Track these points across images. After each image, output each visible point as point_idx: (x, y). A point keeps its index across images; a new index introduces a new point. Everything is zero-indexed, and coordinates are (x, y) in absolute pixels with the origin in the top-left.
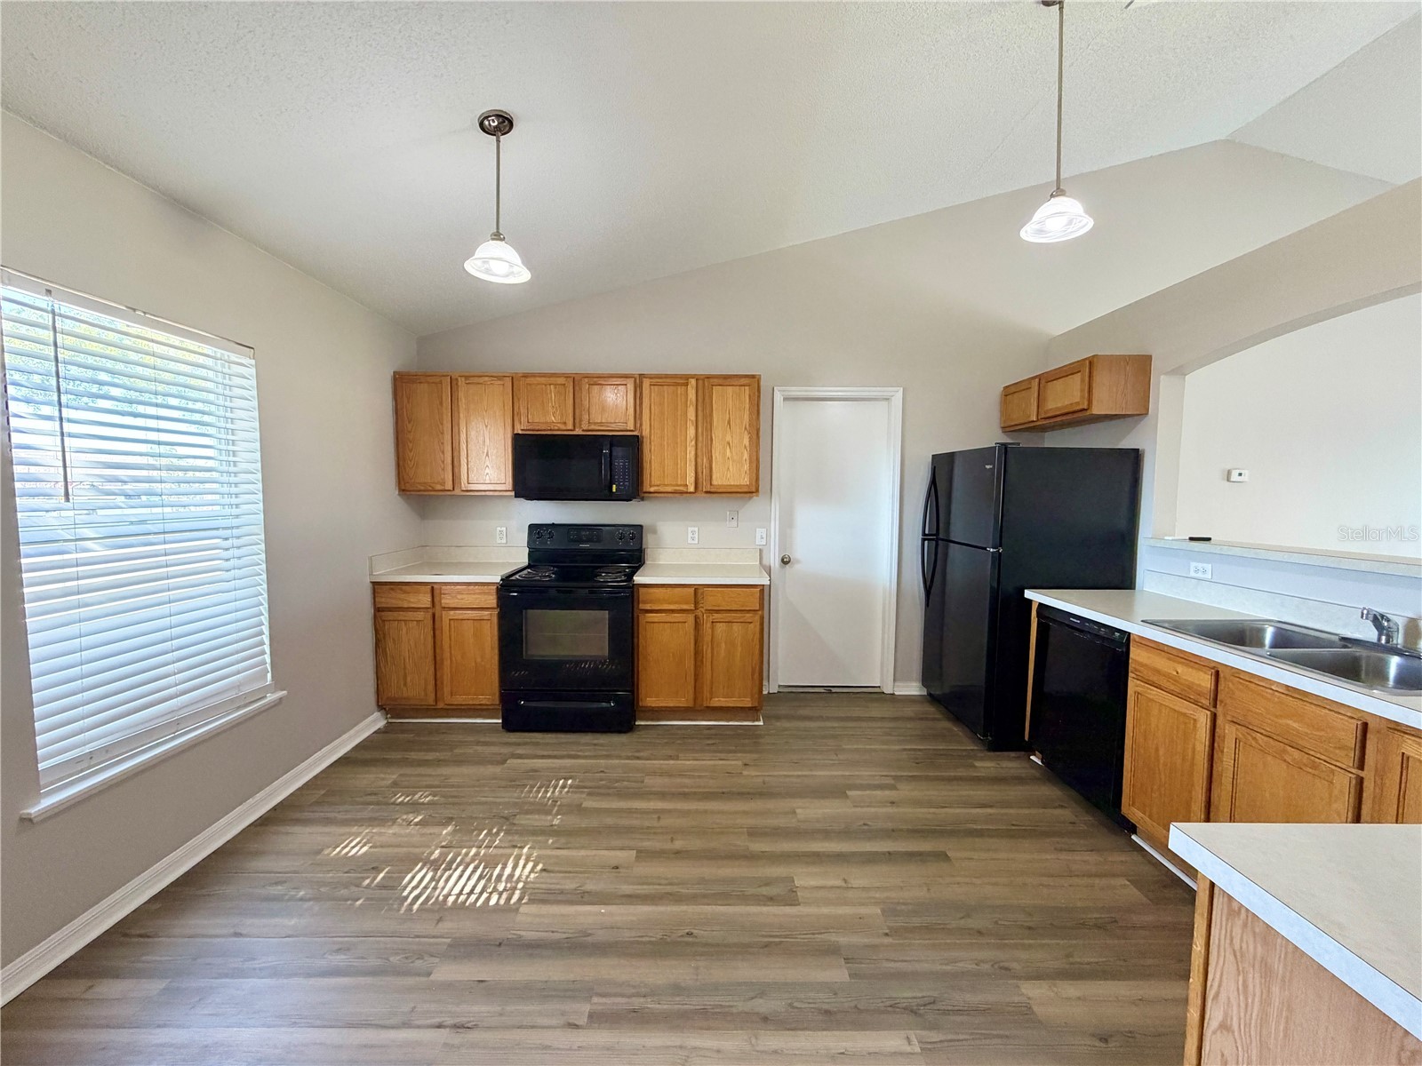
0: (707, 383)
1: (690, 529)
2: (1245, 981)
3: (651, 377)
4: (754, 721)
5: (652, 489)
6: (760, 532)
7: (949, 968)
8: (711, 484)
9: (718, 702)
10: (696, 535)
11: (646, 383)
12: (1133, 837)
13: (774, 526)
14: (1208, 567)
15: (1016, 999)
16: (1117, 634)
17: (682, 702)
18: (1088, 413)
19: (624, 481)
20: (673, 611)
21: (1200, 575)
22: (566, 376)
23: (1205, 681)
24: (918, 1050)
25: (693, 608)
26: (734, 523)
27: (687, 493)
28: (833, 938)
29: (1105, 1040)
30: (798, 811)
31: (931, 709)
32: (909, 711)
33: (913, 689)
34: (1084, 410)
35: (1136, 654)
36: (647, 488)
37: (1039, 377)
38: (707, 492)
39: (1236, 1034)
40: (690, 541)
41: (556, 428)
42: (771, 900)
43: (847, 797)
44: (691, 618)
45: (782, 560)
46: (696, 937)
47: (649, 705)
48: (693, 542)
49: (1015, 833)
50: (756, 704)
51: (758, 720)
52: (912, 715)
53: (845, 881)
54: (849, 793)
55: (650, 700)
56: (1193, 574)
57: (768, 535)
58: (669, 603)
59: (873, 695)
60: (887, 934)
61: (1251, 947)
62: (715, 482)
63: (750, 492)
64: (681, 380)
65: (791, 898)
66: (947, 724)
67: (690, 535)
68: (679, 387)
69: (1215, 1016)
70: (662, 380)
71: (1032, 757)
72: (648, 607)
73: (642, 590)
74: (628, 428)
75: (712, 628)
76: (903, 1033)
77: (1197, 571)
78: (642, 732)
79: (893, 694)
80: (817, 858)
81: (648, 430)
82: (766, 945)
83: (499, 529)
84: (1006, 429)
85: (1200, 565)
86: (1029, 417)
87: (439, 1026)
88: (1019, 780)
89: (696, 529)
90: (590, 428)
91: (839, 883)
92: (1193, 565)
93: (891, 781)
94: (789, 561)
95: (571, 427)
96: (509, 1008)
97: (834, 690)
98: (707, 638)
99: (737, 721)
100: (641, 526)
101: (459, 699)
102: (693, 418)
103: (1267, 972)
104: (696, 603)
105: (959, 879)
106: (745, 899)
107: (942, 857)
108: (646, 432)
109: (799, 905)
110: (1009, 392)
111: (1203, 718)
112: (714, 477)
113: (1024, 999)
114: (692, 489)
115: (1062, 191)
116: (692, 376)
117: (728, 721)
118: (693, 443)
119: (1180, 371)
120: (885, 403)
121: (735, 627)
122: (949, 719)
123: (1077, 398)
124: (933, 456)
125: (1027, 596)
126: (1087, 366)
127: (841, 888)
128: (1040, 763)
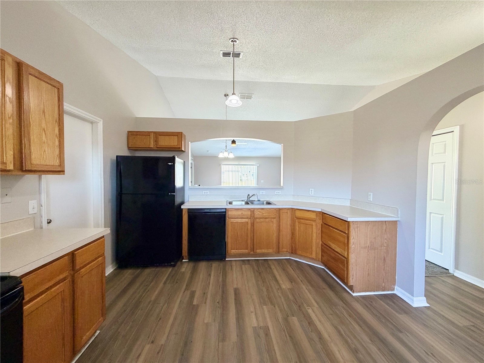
0: (22, 67)
6: (32, 204)
8: (30, 164)
12: (226, 259)
13: (44, 197)
14: (208, 191)
15: (287, 290)
20: (51, 288)
21: (206, 194)
23: (249, 213)
26: (8, 199)
27: (6, 171)
29: (292, 282)
34: (180, 148)
35: (229, 213)
37: (153, 132)
38: (24, 170)
39: (355, 238)
45: (47, 222)
53: (252, 312)
54: (194, 304)
56: (204, 194)
57: (39, 206)
60: (274, 306)
62: (33, 162)
63: (61, 171)
69: (352, 238)
71: (183, 261)
76: (307, 309)
77: (205, 193)
80: (240, 318)
82: (291, 337)
84: (129, 148)
86: (150, 146)
92: (204, 191)
93: (188, 293)
103: (357, 227)
105: (247, 288)
109: (268, 327)
110: (131, 135)
111: (249, 221)
112: (33, 157)
114: (11, 167)
120: (91, 126)
123: (177, 144)
124: (117, 156)
125: (182, 208)
126: (179, 135)
127: (256, 314)
128: (187, 260)
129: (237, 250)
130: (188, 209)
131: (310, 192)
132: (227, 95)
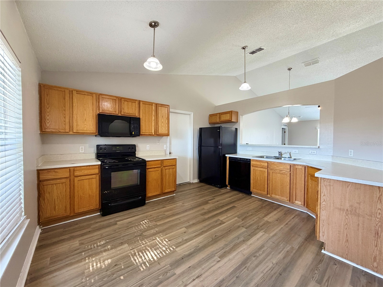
0: (157, 105)
1: (147, 146)
2: (327, 189)
3: (143, 101)
4: (173, 194)
5: (143, 134)
6: (165, 146)
7: (254, 221)
8: (159, 133)
9: (166, 191)
10: (149, 147)
11: (141, 103)
12: (252, 195)
13: (168, 144)
14: (251, 148)
15: (265, 221)
16: (248, 160)
17: (158, 193)
18: (231, 121)
19: (136, 131)
20: (155, 168)
21: (249, 150)
22: (117, 97)
23: (266, 164)
24: (264, 233)
25: (160, 166)
26: (158, 144)
27: (152, 135)
28: (236, 225)
29: (277, 221)
31: (201, 184)
32: (196, 186)
33: (196, 181)
34: (231, 120)
35: (252, 163)
36: (141, 133)
37: (219, 113)
38: (157, 135)
39: (326, 195)
40: (147, 149)
41: (113, 113)
42: (220, 224)
44: (160, 169)
45: (170, 153)
46: (217, 236)
47: (149, 196)
48: (148, 149)
49: (239, 200)
50: (175, 189)
51: (174, 194)
54: (209, 202)
55: (149, 194)
56: (248, 150)
57: (167, 147)
58: (155, 166)
59: (189, 184)
60: (242, 221)
61: (327, 184)
62: (159, 132)
63: (168, 135)
64: (151, 104)
65: (222, 223)
66: (209, 186)
67: (147, 147)
68: (150, 106)
69: (322, 195)
70: (145, 103)
71: (227, 188)
72: (149, 167)
73: (147, 163)
74: (136, 116)
75: (165, 171)
76: (260, 232)
77: (249, 149)
78: (148, 204)
79: (193, 183)
80: (218, 214)
81: (142, 116)
83: (81, 147)
84: (210, 123)
85: (249, 148)
86: (217, 121)
87: (194, 280)
88: (227, 193)
89: (149, 145)
90: (124, 114)
91: (226, 217)
92: (248, 148)
93: (213, 198)
95: (117, 113)
96: (203, 267)
97: (181, 184)
98: (164, 174)
100: (135, 145)
101: (81, 210)
102: (154, 115)
103: (330, 185)
104: (161, 165)
105: (241, 209)
107: (234, 207)
108: (141, 117)
109: (225, 223)
110: (211, 116)
111: (266, 170)
112: (159, 131)
113: (266, 221)
114: (153, 134)
115: (246, 82)
116: (154, 103)
117: (167, 196)
118: (154, 121)
119: (242, 115)
120: (189, 115)
121: (171, 170)
122: (207, 185)
123: (229, 118)
124: (200, 128)
125: (226, 156)
126: (231, 113)
127: (228, 217)
128: (229, 188)
129: (257, 190)
130: (229, 157)
131: (350, 153)
132: (291, 69)
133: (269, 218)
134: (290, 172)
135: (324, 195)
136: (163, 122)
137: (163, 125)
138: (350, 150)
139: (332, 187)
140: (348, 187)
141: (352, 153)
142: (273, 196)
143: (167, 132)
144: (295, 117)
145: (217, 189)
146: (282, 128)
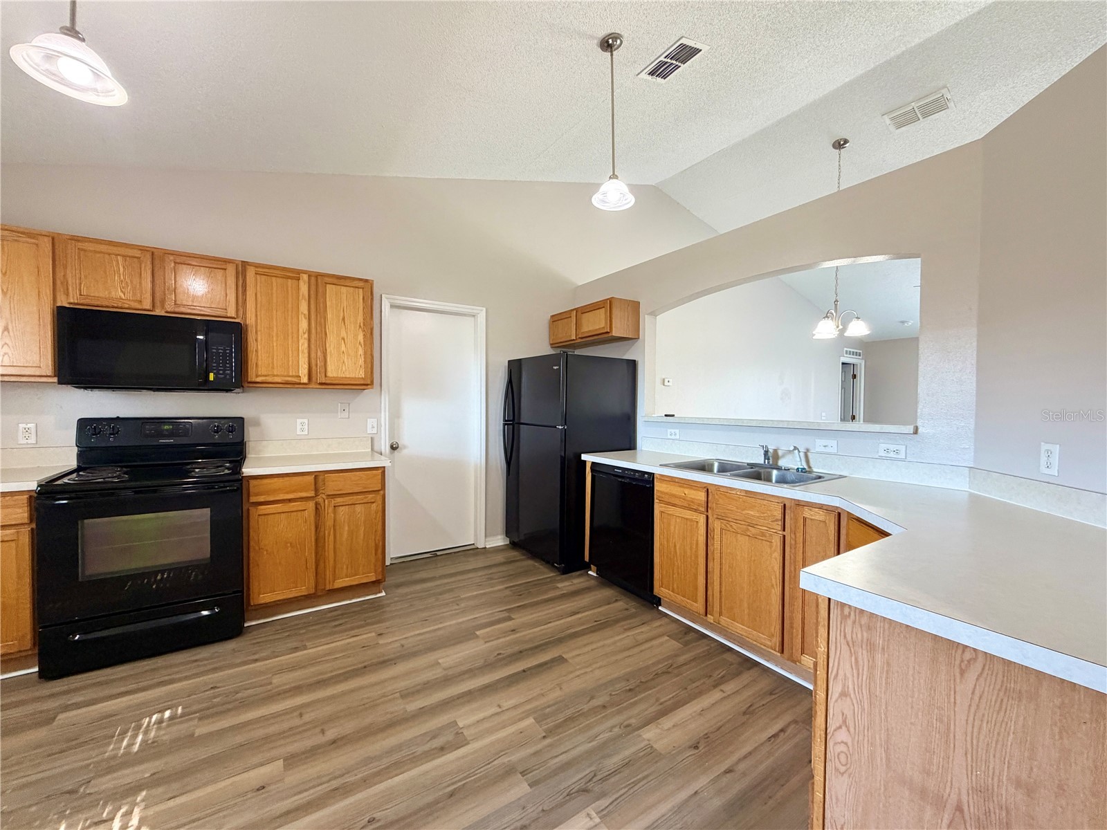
0: (319, 281)
1: (299, 421)
2: (856, 659)
3: (257, 266)
4: (376, 593)
5: (259, 379)
6: (371, 422)
7: (594, 743)
8: (326, 376)
9: (339, 583)
10: (306, 427)
11: (251, 273)
12: (660, 608)
13: (385, 416)
14: (677, 431)
15: (642, 745)
16: (646, 476)
17: (303, 590)
18: (610, 335)
19: (224, 370)
20: (290, 500)
21: (673, 437)
22: (143, 249)
23: (701, 496)
24: (597, 820)
25: (313, 495)
26: (346, 414)
27: (300, 384)
28: (505, 760)
29: (696, 747)
30: (440, 661)
31: (514, 554)
32: (500, 558)
33: (500, 541)
34: (607, 333)
35: (658, 487)
36: (252, 376)
37: (577, 310)
38: (321, 384)
39: (852, 696)
40: (298, 432)
41: (126, 306)
42: (442, 749)
43: (477, 637)
44: (311, 505)
45: (392, 446)
46: (379, 821)
47: (263, 602)
48: (302, 433)
49: (601, 626)
50: (380, 578)
51: (380, 592)
52: (503, 560)
53: (499, 706)
54: (478, 633)
55: (262, 595)
56: (669, 437)
57: (379, 425)
58: (287, 493)
59: (471, 551)
60: (544, 737)
61: (859, 636)
62: (329, 374)
63: (365, 384)
64: (293, 275)
65: (460, 741)
66: (530, 562)
67: (299, 427)
68: (290, 280)
69: (835, 690)
70: (267, 271)
71: (590, 572)
72: (261, 499)
73: (252, 483)
74: (229, 315)
75: (335, 513)
76: (583, 814)
77: (671, 435)
78: (255, 633)
79: (485, 548)
80: (469, 696)
81: (253, 319)
82: (451, 795)
83: (22, 426)
84: (553, 345)
85: (673, 431)
86: (570, 336)
88: (588, 589)
89: (306, 421)
90: (177, 310)
91: (495, 710)
92: (669, 431)
93: (505, 614)
94: (397, 448)
95: (148, 307)
97: (438, 553)
98: (329, 523)
99: (359, 597)
100: (242, 419)
102: (306, 312)
103: (871, 647)
104: (316, 490)
105: (578, 673)
106: (415, 760)
107: (560, 660)
108: (250, 320)
109: (468, 744)
110: (556, 319)
111: (702, 519)
112: (329, 369)
113: (646, 742)
114: (305, 380)
115: (616, 176)
116: (305, 272)
117: (351, 599)
118: (306, 336)
119: (654, 314)
120: (473, 319)
121: (358, 508)
122: (529, 558)
123: (603, 326)
124: (509, 361)
125: (583, 458)
126: (608, 305)
127: (497, 714)
128: (595, 575)
129: (673, 591)
130: (593, 463)
131: (1043, 459)
132: (846, 142)
133: (669, 729)
134: (785, 533)
135: (844, 694)
136: (343, 339)
137: (343, 348)
138: (1044, 447)
139: (879, 657)
140: (962, 672)
141: (1055, 460)
142: (724, 620)
143: (361, 374)
144: (858, 318)
145: (552, 575)
146: (843, 364)
